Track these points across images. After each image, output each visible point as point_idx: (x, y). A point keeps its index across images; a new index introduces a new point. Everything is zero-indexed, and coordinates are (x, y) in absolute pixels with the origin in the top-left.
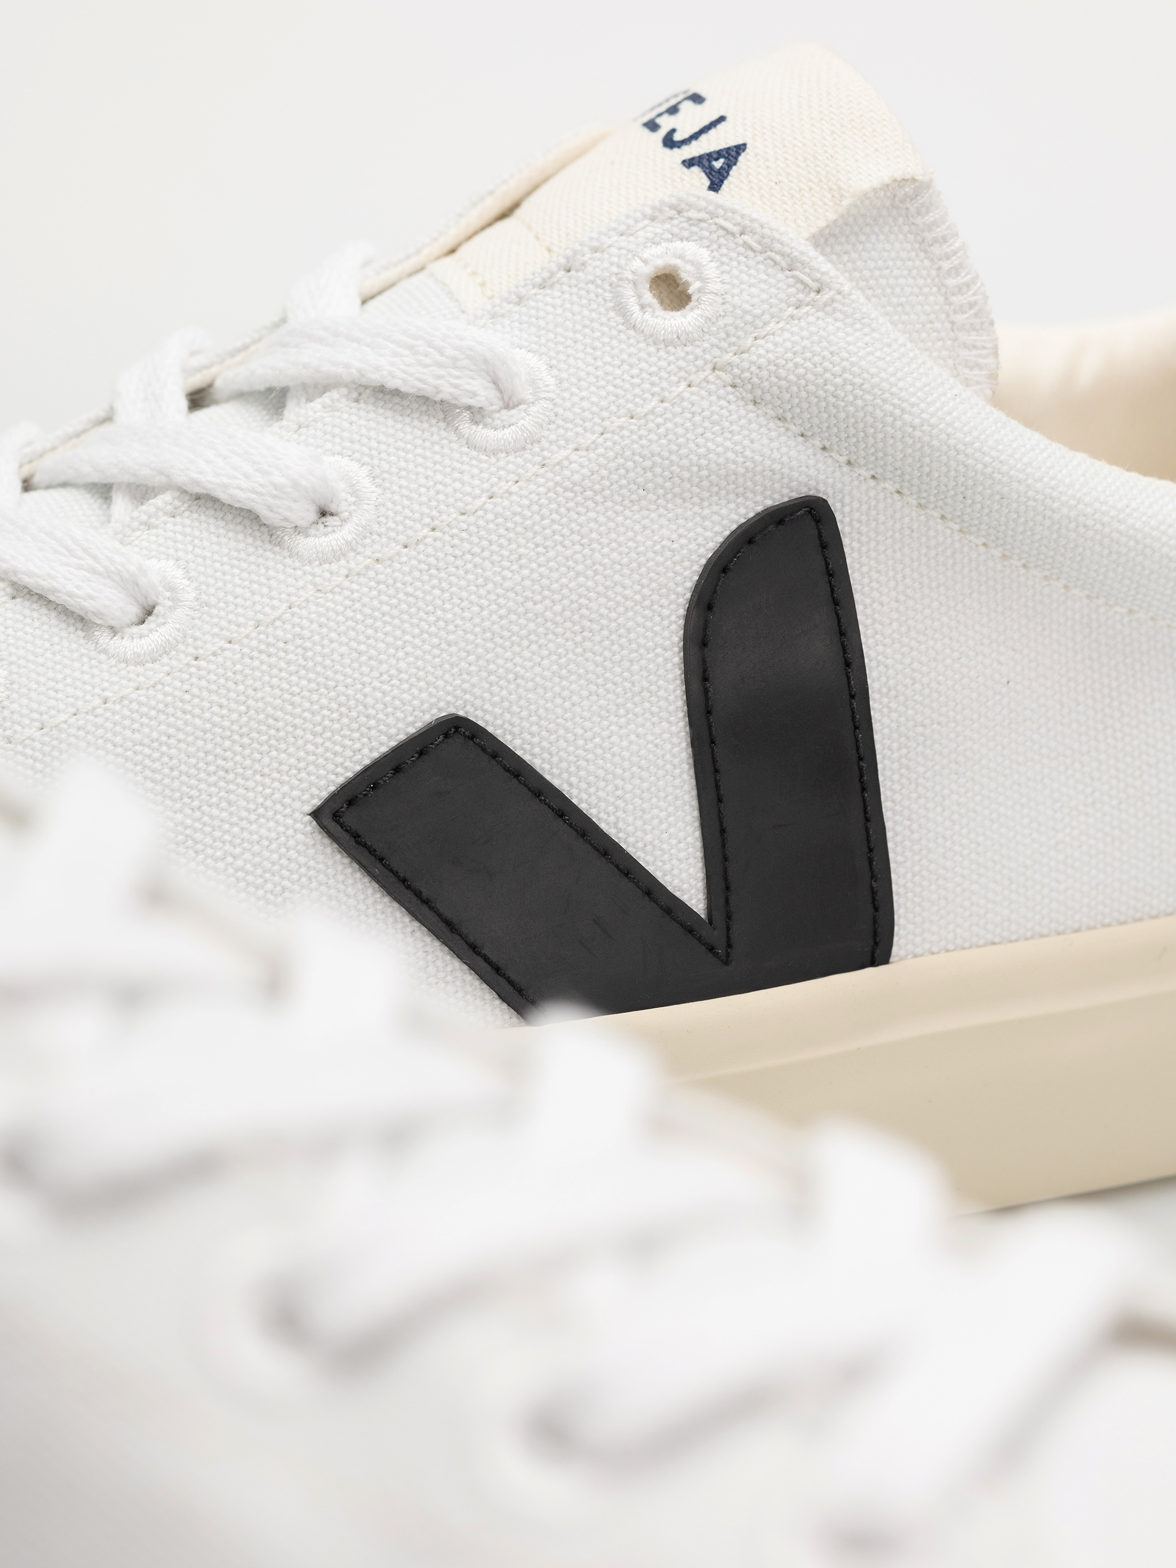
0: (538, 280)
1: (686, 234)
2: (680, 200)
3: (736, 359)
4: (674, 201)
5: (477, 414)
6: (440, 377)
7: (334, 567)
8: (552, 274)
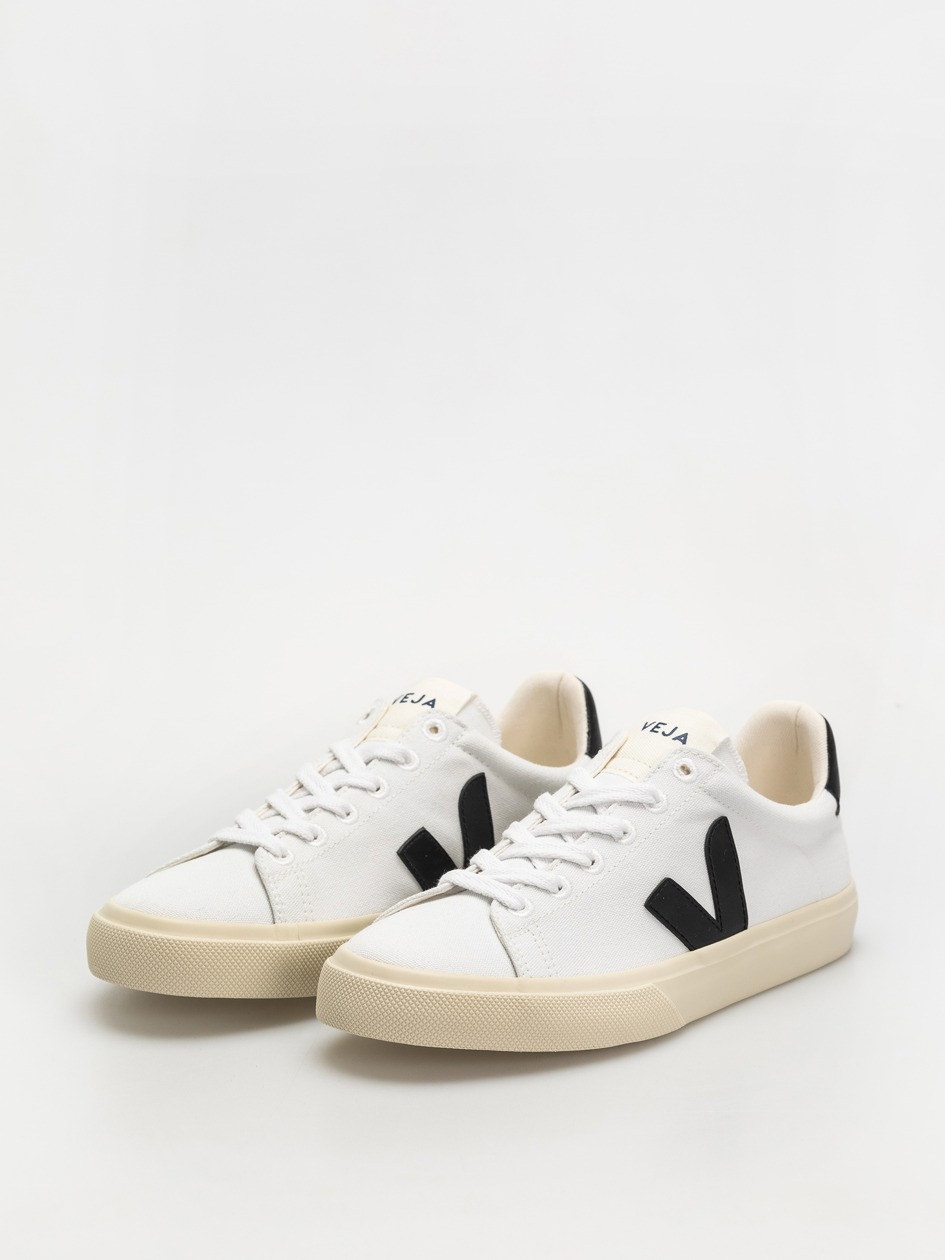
0: (652, 771)
1: (684, 756)
2: (681, 748)
3: (705, 785)
4: (679, 749)
5: (651, 805)
6: (643, 797)
7: (631, 846)
8: (656, 770)
